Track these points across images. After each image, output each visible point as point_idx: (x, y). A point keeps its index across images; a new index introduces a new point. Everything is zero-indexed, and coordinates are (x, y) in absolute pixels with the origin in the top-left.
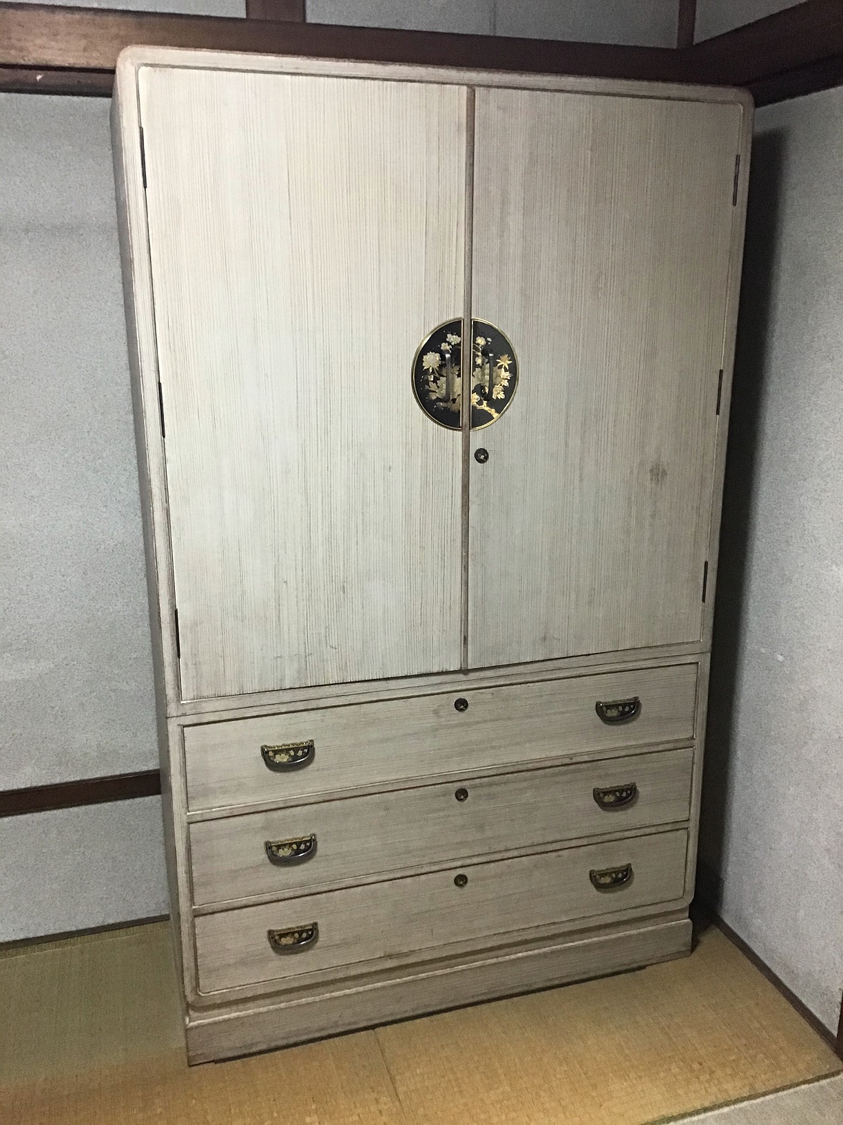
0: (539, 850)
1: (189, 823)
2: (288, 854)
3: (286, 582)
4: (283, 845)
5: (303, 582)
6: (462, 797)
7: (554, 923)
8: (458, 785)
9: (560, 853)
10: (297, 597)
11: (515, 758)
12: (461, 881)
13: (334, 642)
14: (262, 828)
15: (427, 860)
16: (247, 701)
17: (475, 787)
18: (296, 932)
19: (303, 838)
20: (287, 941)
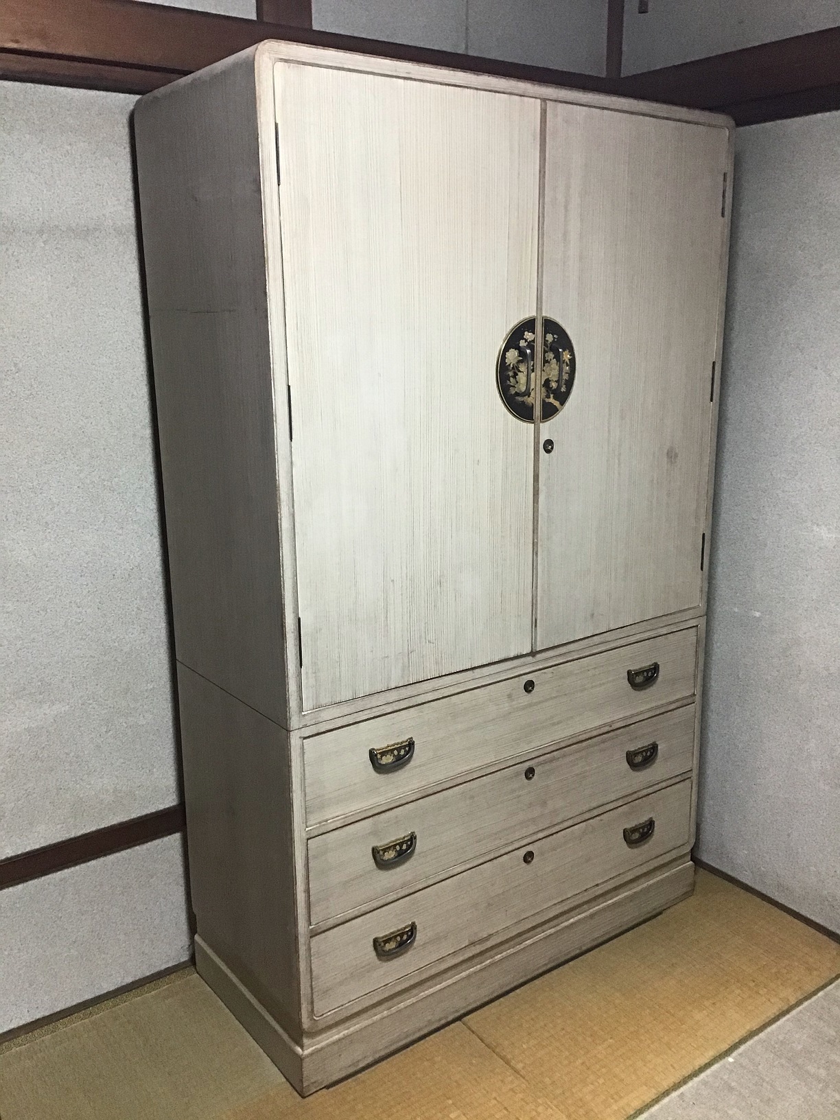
0: (586, 818)
1: (308, 839)
2: (392, 856)
3: (393, 581)
4: (387, 848)
5: (407, 579)
6: (531, 775)
7: (597, 885)
8: (527, 765)
9: (602, 817)
10: (402, 595)
11: (569, 732)
12: (528, 858)
13: (431, 636)
14: (369, 833)
15: (503, 842)
16: (360, 705)
17: (540, 764)
18: (398, 935)
19: (404, 838)
20: (391, 946)
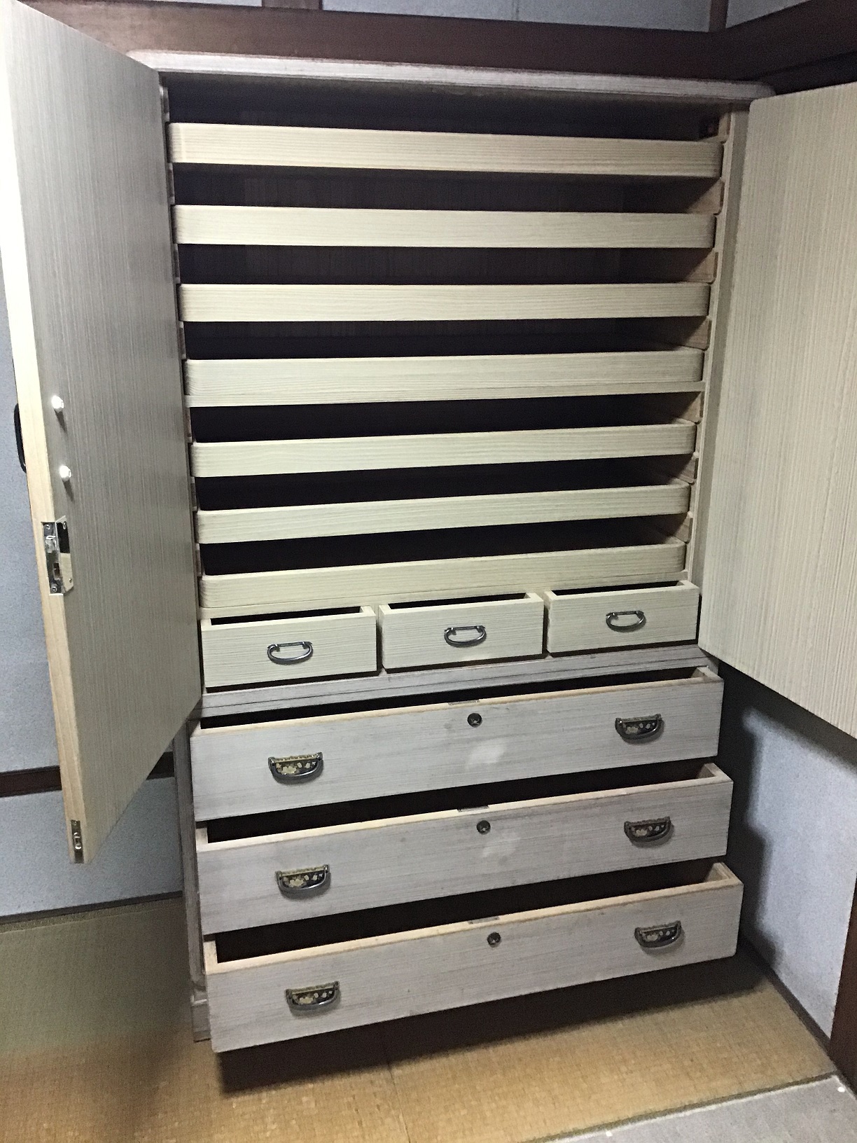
2: (300, 885)
12: (494, 940)
14: (272, 858)
17: (497, 818)
18: (316, 992)
19: (315, 869)
20: (307, 1000)
